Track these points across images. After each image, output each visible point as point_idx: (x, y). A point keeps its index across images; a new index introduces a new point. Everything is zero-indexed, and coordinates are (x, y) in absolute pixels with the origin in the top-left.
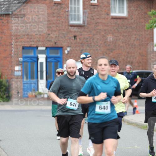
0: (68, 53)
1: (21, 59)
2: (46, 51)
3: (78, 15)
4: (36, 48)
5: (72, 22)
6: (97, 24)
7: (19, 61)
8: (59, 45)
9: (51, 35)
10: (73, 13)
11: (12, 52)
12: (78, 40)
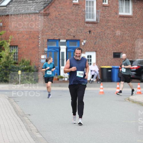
0: (84, 45)
1: (46, 49)
2: (67, 42)
3: (93, 14)
4: (59, 40)
5: (87, 20)
6: (108, 21)
7: (45, 51)
8: (77, 38)
9: (71, 30)
10: (88, 13)
11: (39, 43)
12: (92, 34)
